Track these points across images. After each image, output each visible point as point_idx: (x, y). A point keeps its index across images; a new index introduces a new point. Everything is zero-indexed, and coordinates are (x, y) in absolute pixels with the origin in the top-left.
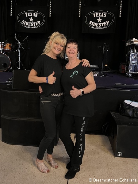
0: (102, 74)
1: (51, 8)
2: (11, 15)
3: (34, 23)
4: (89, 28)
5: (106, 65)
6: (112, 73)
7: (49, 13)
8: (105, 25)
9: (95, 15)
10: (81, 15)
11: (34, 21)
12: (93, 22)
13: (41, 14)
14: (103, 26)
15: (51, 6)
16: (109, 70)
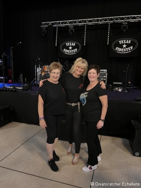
0: (125, 89)
1: (86, 38)
2: (56, 45)
3: (73, 50)
4: (115, 53)
5: (130, 83)
6: (135, 89)
7: (84, 42)
8: (129, 50)
9: (121, 42)
10: (109, 43)
11: (72, 49)
12: (119, 48)
13: (78, 43)
14: (127, 50)
15: (86, 37)
16: (132, 86)
